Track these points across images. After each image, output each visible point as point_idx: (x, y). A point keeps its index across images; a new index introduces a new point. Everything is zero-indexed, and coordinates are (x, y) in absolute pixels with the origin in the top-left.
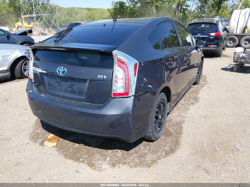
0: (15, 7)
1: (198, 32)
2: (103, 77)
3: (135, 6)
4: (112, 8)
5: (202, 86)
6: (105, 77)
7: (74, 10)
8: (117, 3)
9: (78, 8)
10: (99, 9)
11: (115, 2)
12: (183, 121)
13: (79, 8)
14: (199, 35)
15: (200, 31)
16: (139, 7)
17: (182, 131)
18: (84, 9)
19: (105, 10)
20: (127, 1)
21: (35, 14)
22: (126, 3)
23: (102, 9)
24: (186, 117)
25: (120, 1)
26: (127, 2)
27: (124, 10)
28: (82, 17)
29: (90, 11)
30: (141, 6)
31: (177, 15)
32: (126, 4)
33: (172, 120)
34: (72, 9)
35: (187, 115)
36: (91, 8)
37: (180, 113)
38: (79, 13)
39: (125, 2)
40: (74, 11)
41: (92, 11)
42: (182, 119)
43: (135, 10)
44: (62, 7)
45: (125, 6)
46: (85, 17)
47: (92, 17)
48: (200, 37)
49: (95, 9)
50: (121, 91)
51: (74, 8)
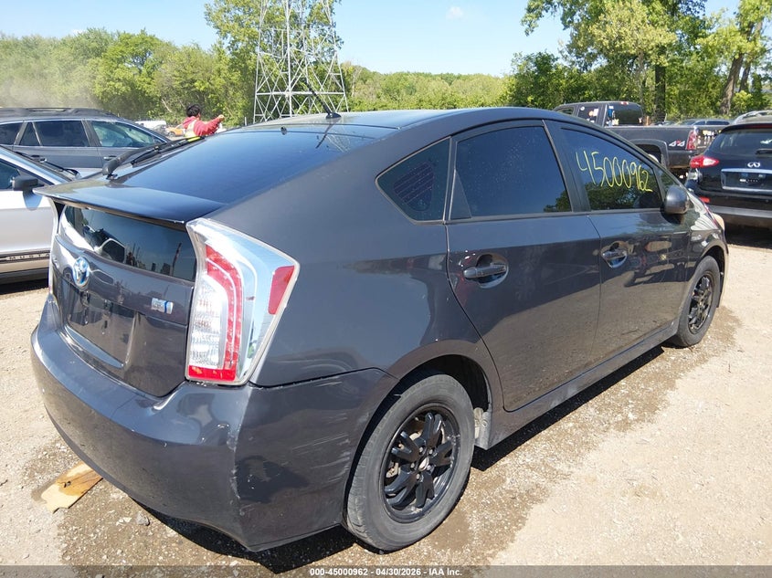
0: (244, 70)
1: (753, 155)
2: (166, 304)
3: (585, 68)
4: (512, 73)
5: (703, 360)
6: (171, 306)
7: (406, 80)
8: (529, 58)
9: (418, 75)
10: (479, 76)
11: (524, 55)
12: (544, 491)
13: (421, 74)
14: (754, 167)
15: (758, 152)
16: (600, 71)
17: (514, 535)
18: (434, 78)
19: (497, 79)
20: (561, 52)
21: (290, 90)
22: (557, 59)
23: (489, 77)
24: (566, 477)
25: (540, 54)
26: (560, 55)
27: (550, 80)
28: (420, 101)
29: (450, 84)
30: (609, 67)
31: (729, 97)
32: (560, 61)
33: (504, 481)
34: (401, 76)
35: (571, 469)
36: (456, 74)
37: (552, 455)
38: (418, 89)
39: (557, 55)
40: (407, 84)
41: (457, 83)
42: (543, 482)
43: (584, 80)
44: (374, 73)
45: (556, 67)
46: (430, 101)
47: (449, 100)
48: (758, 174)
49: (467, 78)
50: (213, 362)
51: (408, 74)
